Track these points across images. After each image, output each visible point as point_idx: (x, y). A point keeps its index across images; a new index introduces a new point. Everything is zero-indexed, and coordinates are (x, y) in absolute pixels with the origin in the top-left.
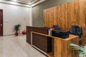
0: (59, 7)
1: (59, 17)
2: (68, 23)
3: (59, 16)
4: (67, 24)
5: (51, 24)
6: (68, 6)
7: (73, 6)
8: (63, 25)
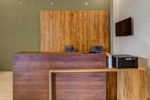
0: (75, 14)
1: (75, 32)
2: (87, 41)
3: (75, 29)
4: (85, 43)
5: (59, 43)
6: (87, 16)
7: (93, 18)
8: (80, 45)
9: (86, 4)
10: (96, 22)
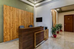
3: (23, 18)
9: (27, 9)
10: (31, 17)
